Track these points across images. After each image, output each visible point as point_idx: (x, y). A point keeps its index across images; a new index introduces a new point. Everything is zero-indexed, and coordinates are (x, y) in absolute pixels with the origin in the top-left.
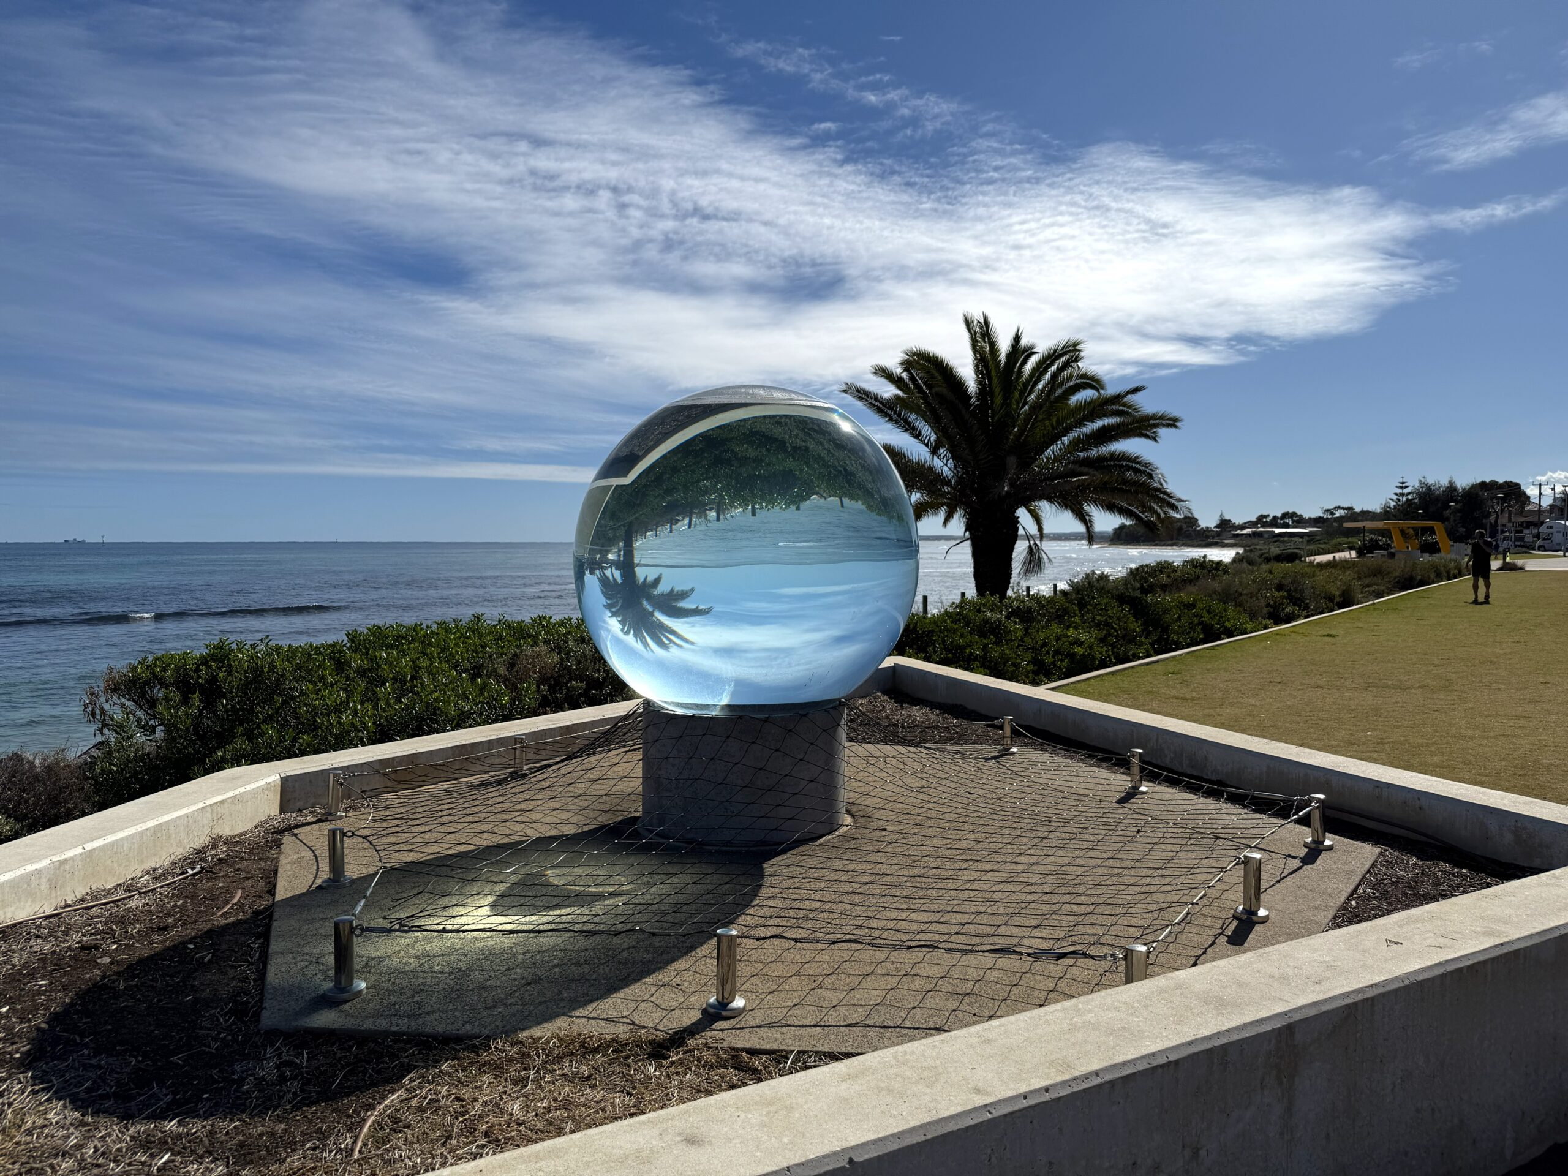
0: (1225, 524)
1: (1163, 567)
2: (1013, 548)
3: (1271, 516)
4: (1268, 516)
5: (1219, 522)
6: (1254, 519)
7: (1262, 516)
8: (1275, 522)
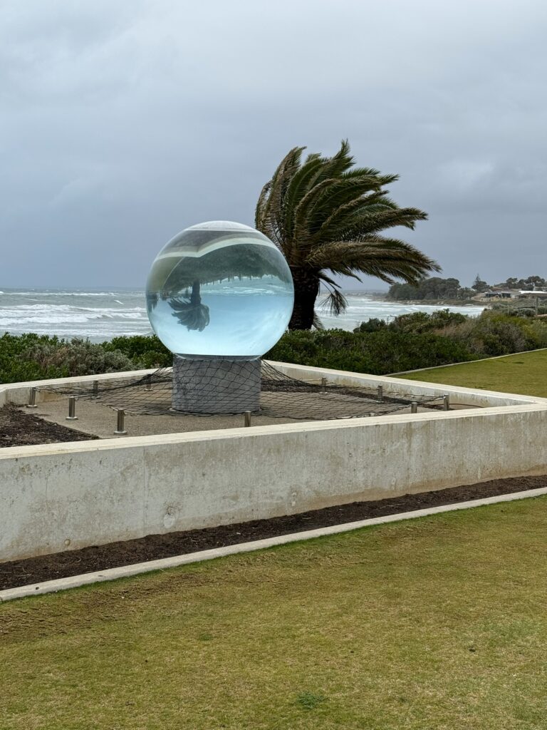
0: (480, 286)
1: (419, 317)
2: (315, 299)
3: (519, 280)
4: (516, 279)
5: (475, 284)
6: (505, 282)
7: (510, 279)
8: (521, 285)
